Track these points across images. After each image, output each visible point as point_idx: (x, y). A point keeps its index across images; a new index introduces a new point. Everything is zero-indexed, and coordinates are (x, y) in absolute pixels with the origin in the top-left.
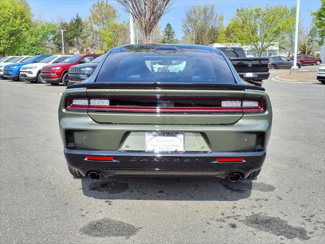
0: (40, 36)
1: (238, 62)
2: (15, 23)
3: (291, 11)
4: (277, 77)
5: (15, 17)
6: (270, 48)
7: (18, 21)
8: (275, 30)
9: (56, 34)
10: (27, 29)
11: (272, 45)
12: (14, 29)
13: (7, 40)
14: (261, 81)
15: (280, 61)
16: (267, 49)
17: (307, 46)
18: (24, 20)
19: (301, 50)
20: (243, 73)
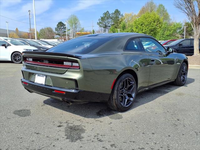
0: (172, 31)
2: (154, 25)
5: (154, 22)
7: (155, 24)
9: (182, 29)
10: (160, 27)
12: (153, 28)
13: (149, 34)
18: (158, 23)
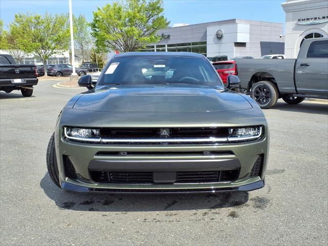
1: (10, 69)
3: (79, 19)
4: (58, 84)
6: (53, 56)
8: (56, 38)
11: (55, 53)
14: (31, 86)
15: (66, 69)
16: (50, 57)
17: (97, 55)
19: (92, 58)
20: (11, 80)
